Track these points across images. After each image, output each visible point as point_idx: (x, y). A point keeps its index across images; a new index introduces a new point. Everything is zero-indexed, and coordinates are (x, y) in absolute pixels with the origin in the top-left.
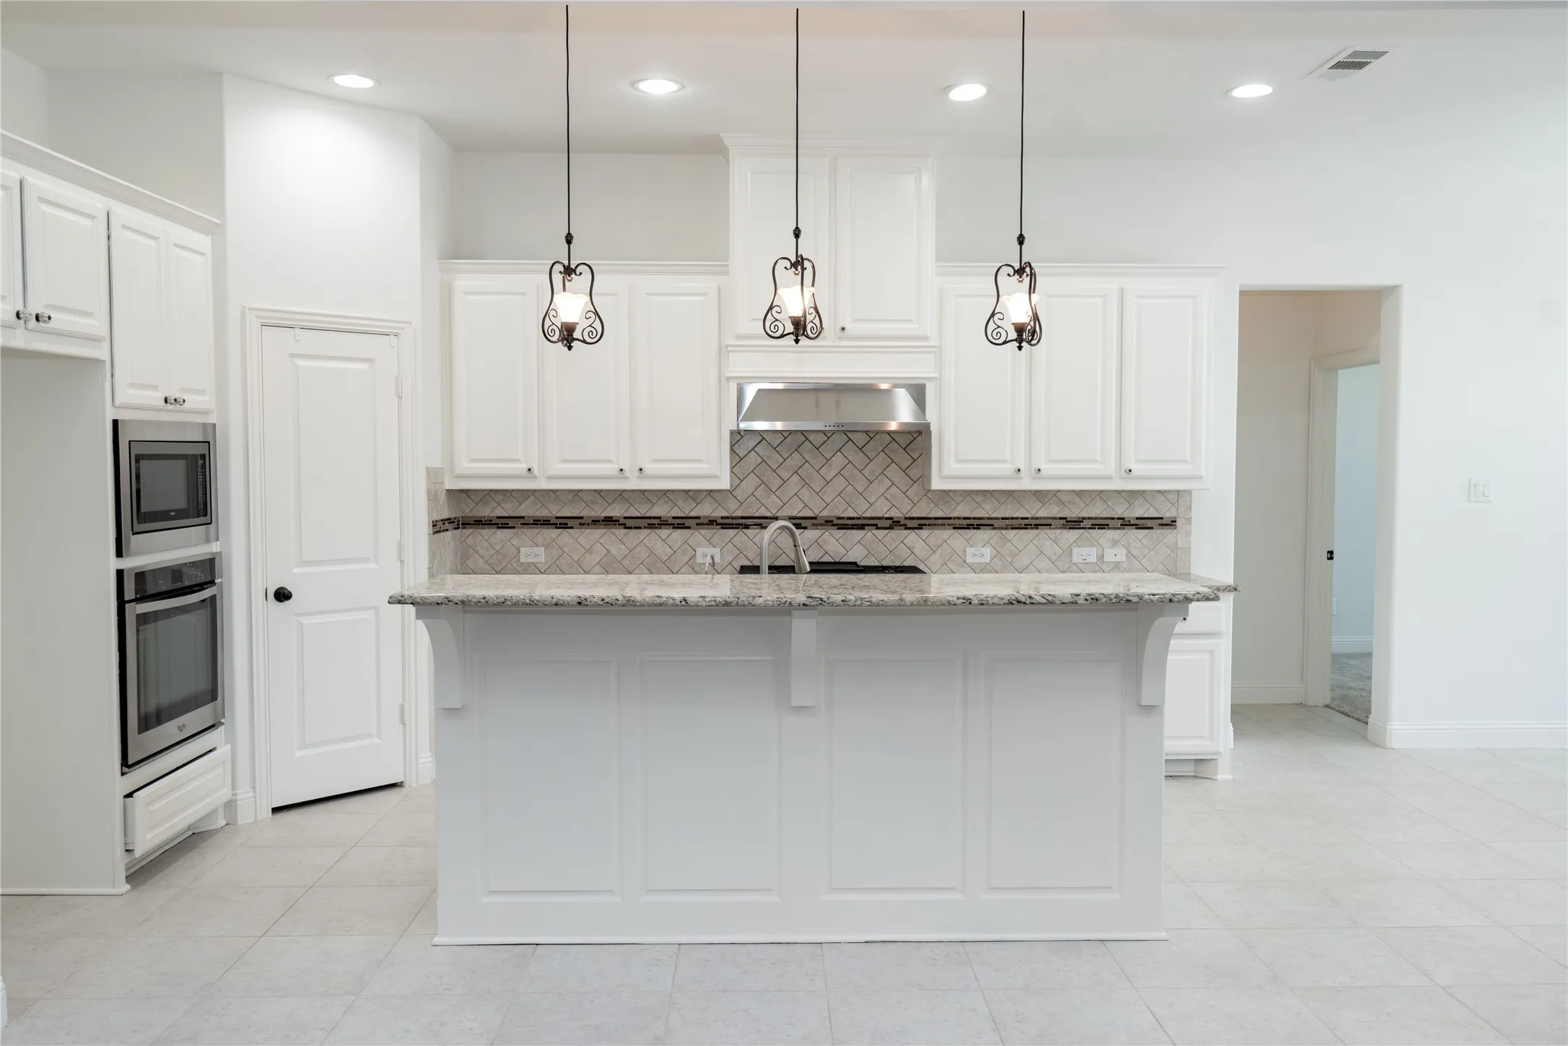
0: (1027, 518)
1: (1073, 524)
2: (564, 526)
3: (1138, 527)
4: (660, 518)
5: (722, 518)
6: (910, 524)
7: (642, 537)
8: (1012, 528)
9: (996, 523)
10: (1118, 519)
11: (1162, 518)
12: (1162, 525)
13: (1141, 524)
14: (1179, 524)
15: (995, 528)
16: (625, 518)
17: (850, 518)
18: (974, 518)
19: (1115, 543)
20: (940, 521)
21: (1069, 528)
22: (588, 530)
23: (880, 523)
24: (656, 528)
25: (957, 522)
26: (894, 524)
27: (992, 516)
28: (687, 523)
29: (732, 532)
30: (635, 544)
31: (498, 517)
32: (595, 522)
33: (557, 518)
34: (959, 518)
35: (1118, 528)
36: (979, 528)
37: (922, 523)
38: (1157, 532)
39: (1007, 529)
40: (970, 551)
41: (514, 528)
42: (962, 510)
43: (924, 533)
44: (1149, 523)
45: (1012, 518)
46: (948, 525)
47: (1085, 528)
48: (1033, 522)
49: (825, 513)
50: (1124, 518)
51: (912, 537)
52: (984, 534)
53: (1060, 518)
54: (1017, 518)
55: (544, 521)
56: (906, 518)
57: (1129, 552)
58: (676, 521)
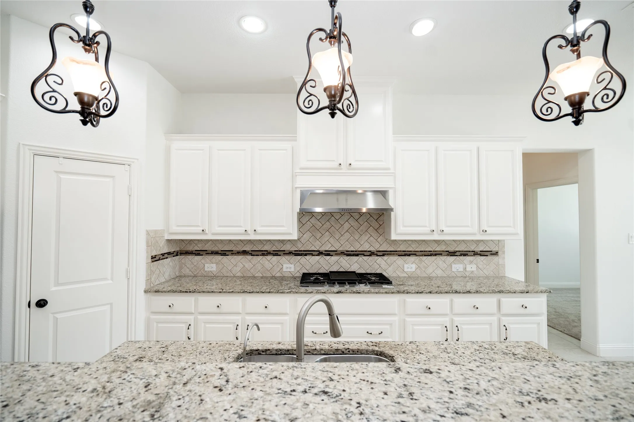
0: (431, 251)
1: (452, 254)
2: (225, 255)
3: (481, 255)
4: (267, 251)
5: (295, 251)
6: (379, 254)
7: (259, 260)
8: (424, 256)
9: (417, 253)
10: (472, 251)
11: (491, 251)
12: (492, 254)
13: (482, 254)
14: (499, 253)
15: (417, 256)
16: (252, 251)
17: (351, 251)
18: (408, 251)
19: (471, 262)
20: (393, 253)
21: (450, 256)
22: (235, 257)
23: (366, 253)
24: (266, 255)
25: (400, 253)
26: (372, 254)
27: (416, 250)
28: (279, 253)
29: (299, 257)
30: (256, 262)
31: (196, 251)
32: (239, 253)
33: (221, 251)
34: (401, 251)
35: (472, 256)
36: (410, 256)
37: (384, 253)
38: (490, 258)
39: (422, 256)
40: (406, 266)
41: (202, 255)
42: (402, 248)
43: (385, 258)
44: (486, 253)
45: (425, 251)
46: (396, 254)
47: (457, 256)
48: (434, 253)
49: (341, 249)
50: (474, 251)
51: (379, 260)
52: (412, 258)
53: (446, 251)
54: (427, 251)
55: (216, 252)
56: (377, 251)
57: (478, 266)
58: (274, 252)
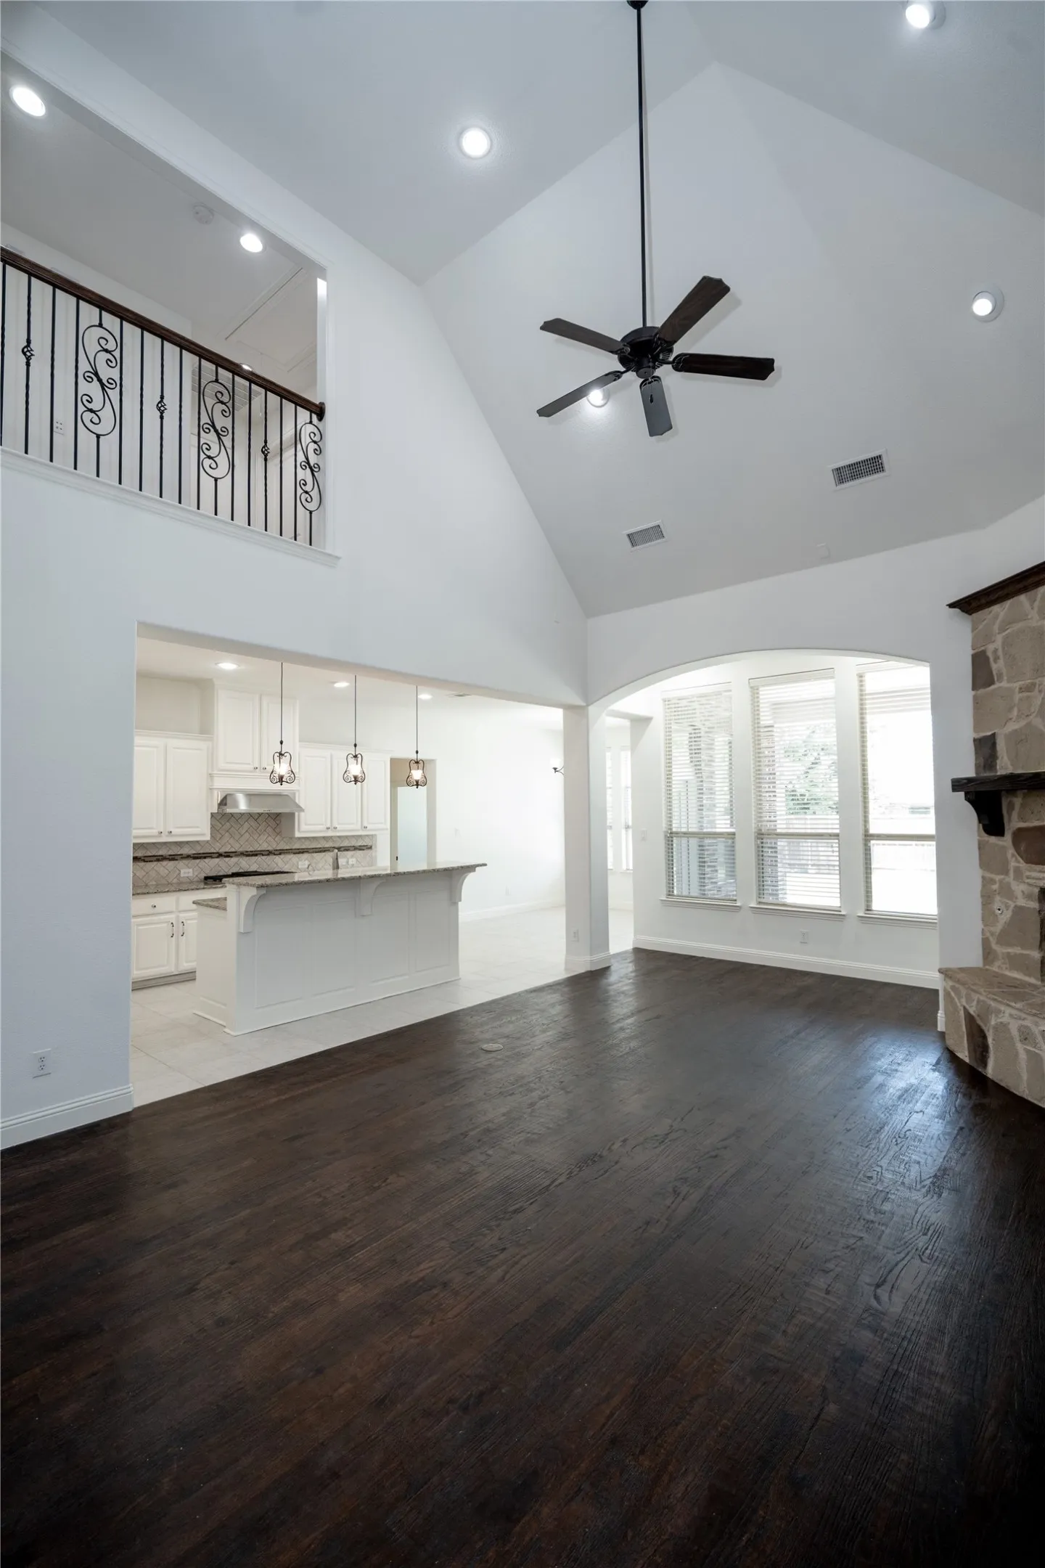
0: (321, 848)
1: (339, 849)
3: (360, 850)
4: (162, 856)
5: (194, 854)
6: (276, 853)
7: (153, 866)
8: (316, 852)
9: (309, 850)
10: (353, 847)
11: (367, 846)
12: (368, 848)
13: (360, 848)
14: (373, 847)
15: (310, 852)
16: (145, 857)
17: (251, 851)
18: (301, 849)
19: (352, 856)
20: (288, 851)
21: (338, 851)
23: (264, 853)
24: (161, 861)
25: (295, 851)
26: (269, 853)
27: (308, 847)
28: (176, 857)
29: (198, 861)
30: (150, 869)
34: (295, 849)
35: (355, 850)
36: (303, 853)
37: (281, 852)
38: (366, 852)
39: (314, 852)
40: (300, 863)
42: (297, 845)
43: (282, 856)
44: (363, 848)
45: (316, 848)
46: (291, 852)
47: (342, 851)
48: (323, 849)
49: (240, 850)
50: (355, 846)
51: (277, 858)
52: (306, 855)
53: (334, 847)
56: (274, 850)
57: (357, 860)
58: (171, 857)
